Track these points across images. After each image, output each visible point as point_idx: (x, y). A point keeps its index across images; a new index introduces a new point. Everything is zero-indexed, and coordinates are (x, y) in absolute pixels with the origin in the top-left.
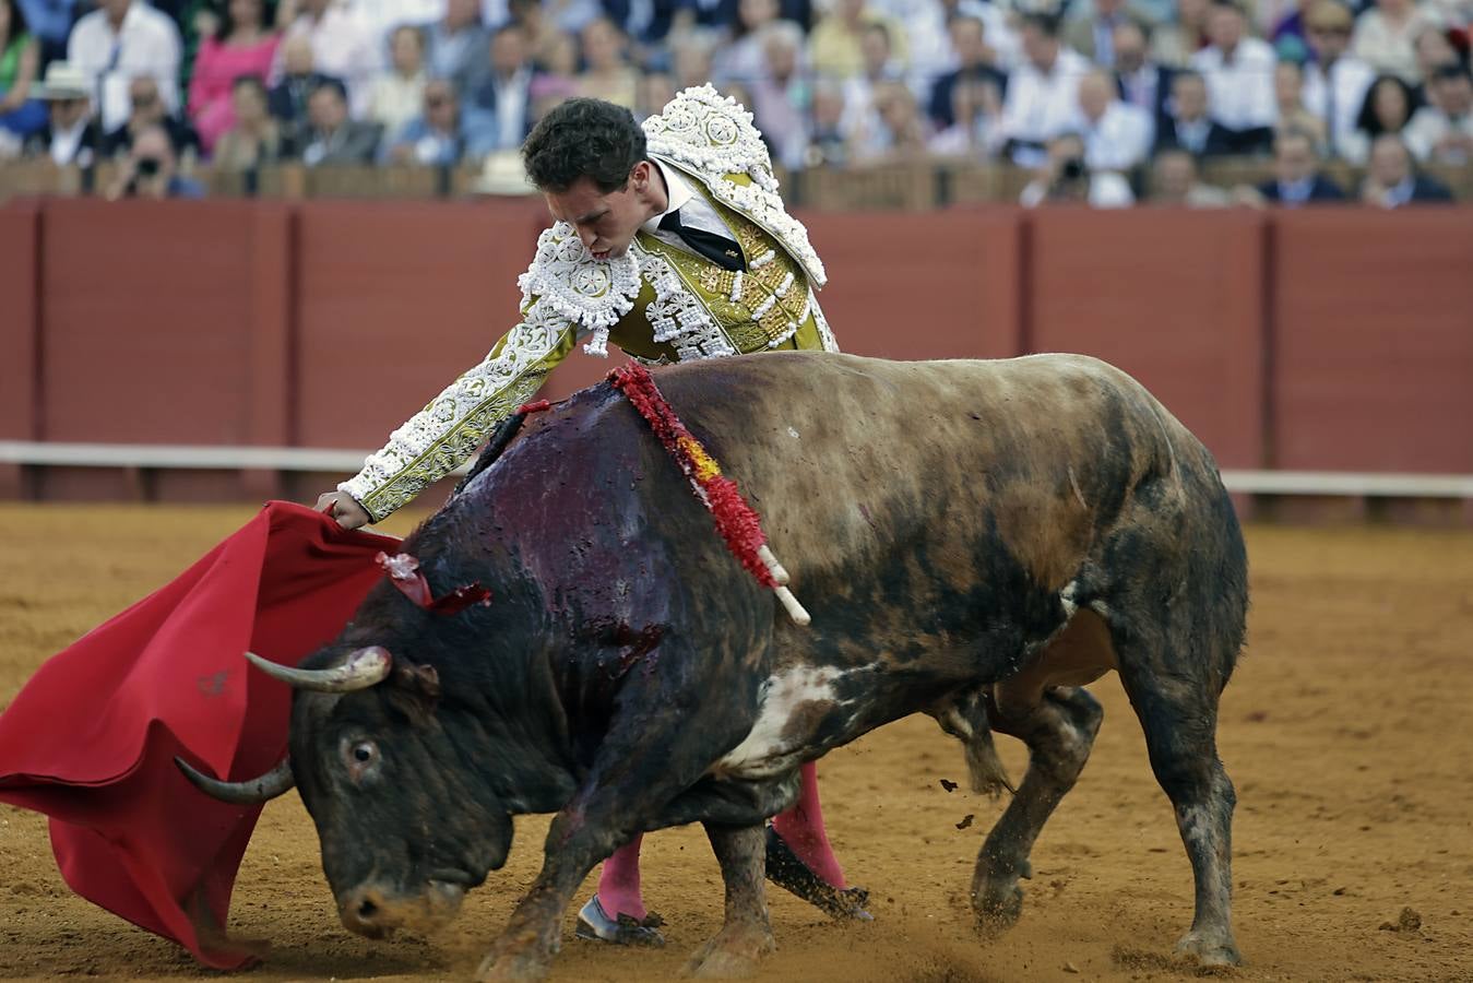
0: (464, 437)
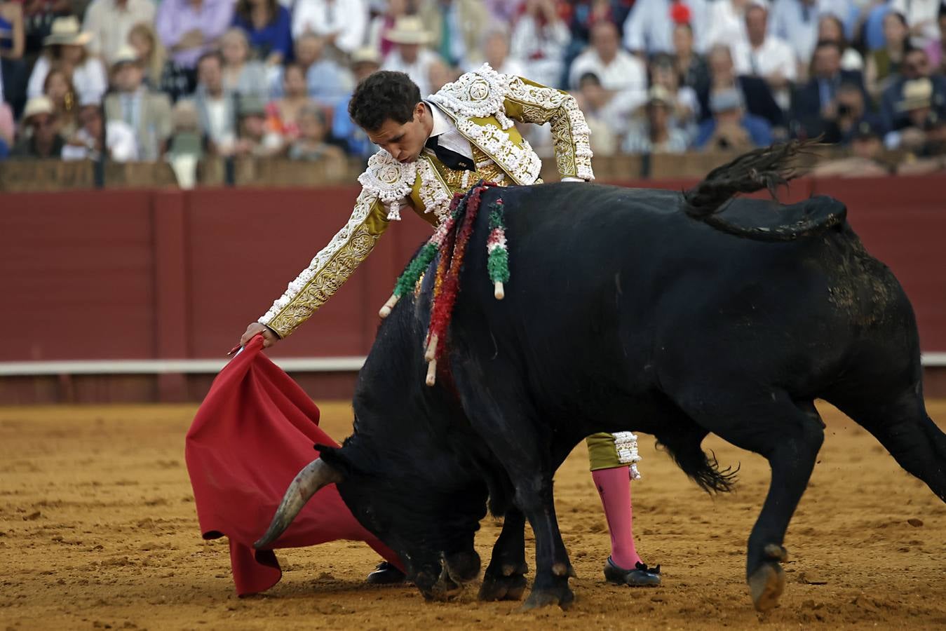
0: (325, 278)
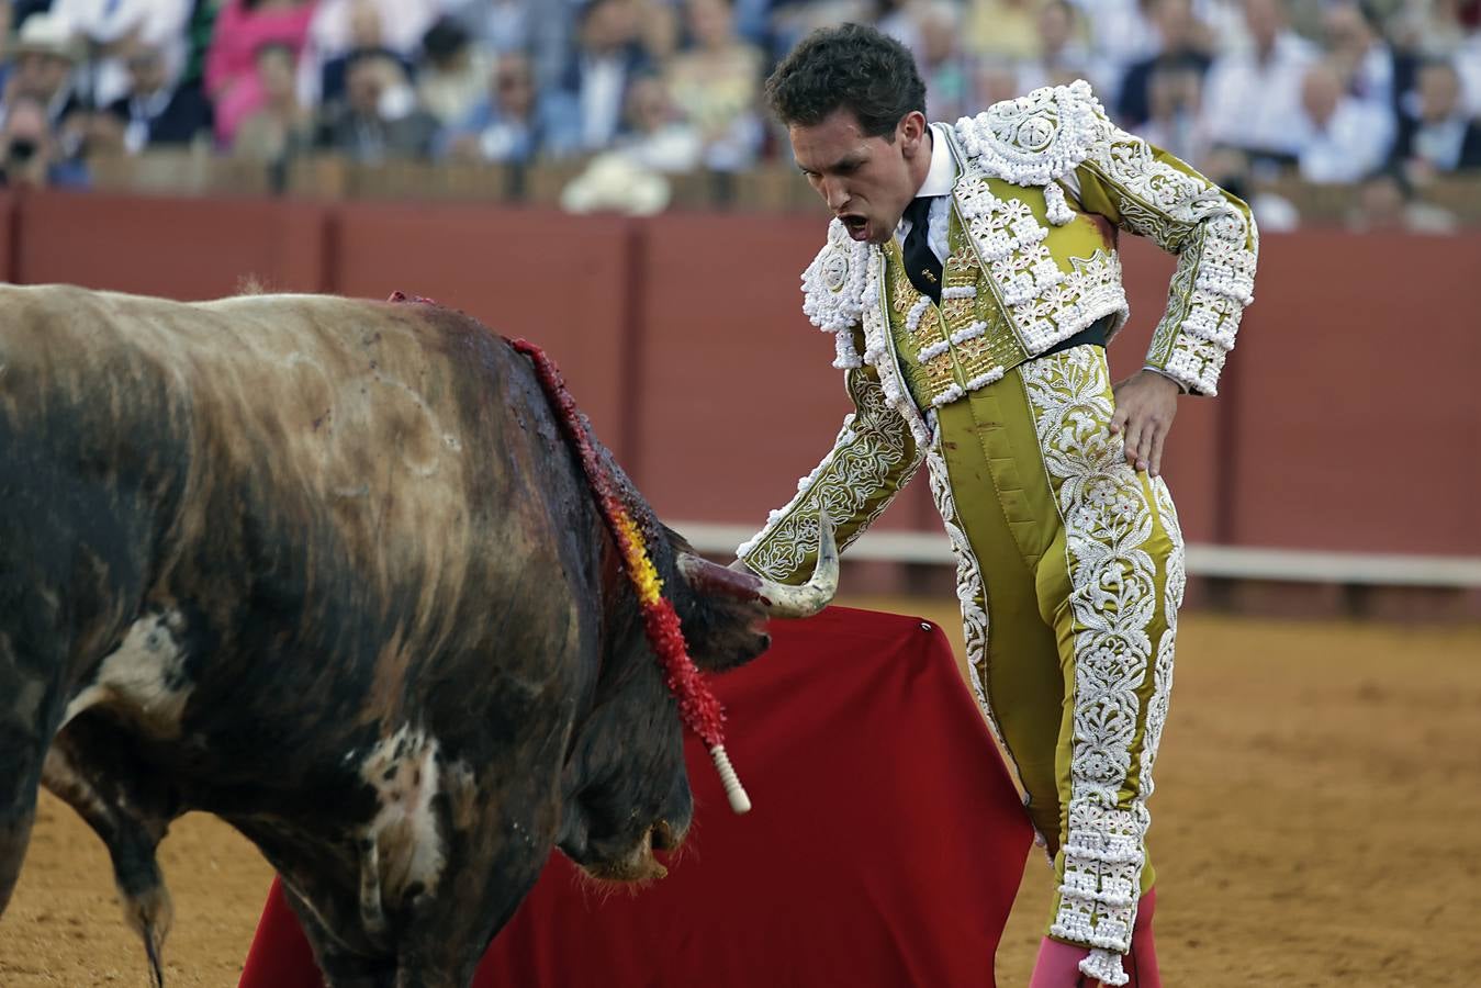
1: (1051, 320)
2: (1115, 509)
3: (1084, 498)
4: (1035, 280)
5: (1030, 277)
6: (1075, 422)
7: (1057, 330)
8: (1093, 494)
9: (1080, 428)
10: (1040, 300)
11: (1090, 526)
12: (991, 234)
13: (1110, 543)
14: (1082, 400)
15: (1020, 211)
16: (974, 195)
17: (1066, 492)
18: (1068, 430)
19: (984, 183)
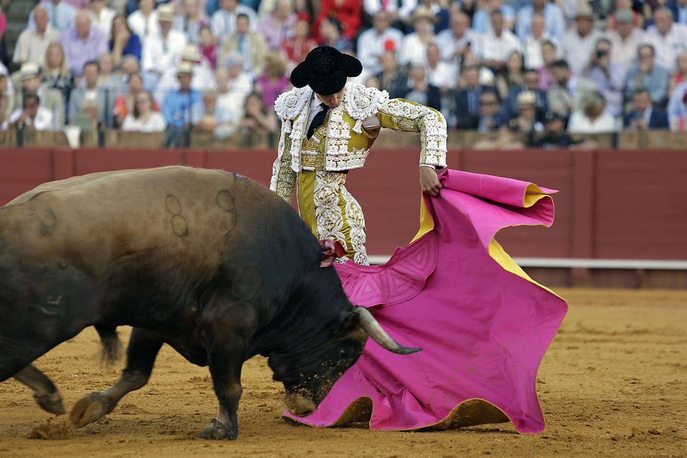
1: (337, 164)
2: (330, 219)
3: (322, 214)
4: (339, 150)
5: (338, 148)
6: (325, 190)
7: (336, 167)
8: (325, 213)
9: (326, 193)
10: (337, 156)
11: (323, 223)
12: (335, 129)
13: (328, 230)
14: (330, 185)
15: (347, 127)
16: (338, 114)
17: (318, 211)
18: (323, 192)
19: (342, 112)
